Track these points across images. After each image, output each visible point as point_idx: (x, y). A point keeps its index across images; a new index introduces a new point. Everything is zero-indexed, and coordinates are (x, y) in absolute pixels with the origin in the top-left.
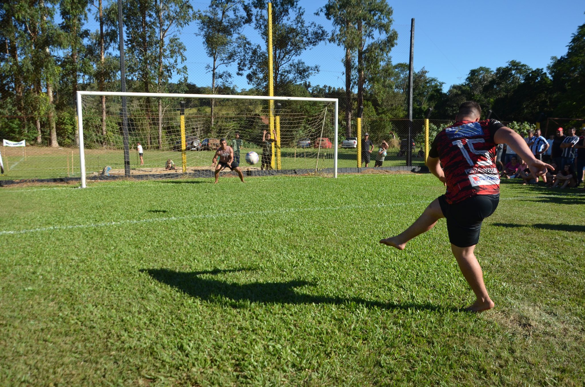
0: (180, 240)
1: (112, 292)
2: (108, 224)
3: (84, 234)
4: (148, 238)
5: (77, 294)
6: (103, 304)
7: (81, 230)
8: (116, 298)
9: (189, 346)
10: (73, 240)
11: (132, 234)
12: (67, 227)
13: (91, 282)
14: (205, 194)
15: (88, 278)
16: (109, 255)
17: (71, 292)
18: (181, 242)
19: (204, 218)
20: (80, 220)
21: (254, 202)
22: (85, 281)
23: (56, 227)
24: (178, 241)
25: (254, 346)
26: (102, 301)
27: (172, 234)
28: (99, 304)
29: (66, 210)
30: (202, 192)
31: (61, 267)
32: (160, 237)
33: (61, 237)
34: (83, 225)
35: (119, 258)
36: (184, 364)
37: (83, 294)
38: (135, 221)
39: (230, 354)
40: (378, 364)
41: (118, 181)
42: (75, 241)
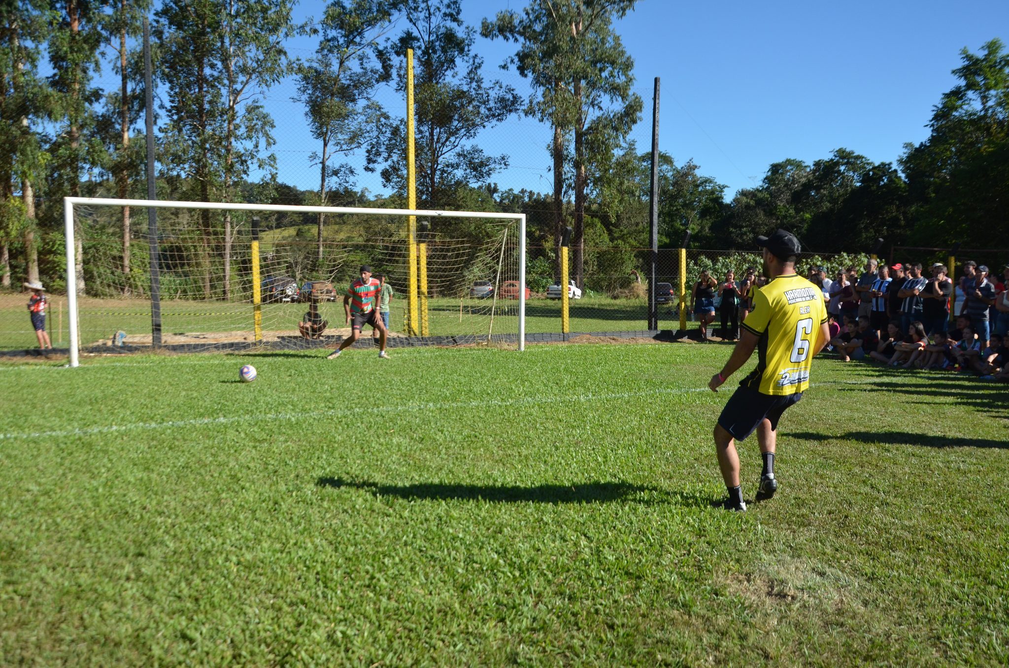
0: (225, 457)
1: (88, 545)
2: (105, 430)
3: (58, 446)
4: (170, 453)
5: (24, 548)
6: (67, 566)
7: (55, 440)
8: (93, 555)
9: (201, 634)
10: (34, 457)
11: (143, 446)
12: (29, 434)
13: (53, 528)
14: (288, 379)
15: (50, 521)
16: (95, 483)
17: (13, 546)
18: (226, 460)
19: (276, 420)
20: (56, 421)
21: (368, 393)
22: (44, 527)
23: (8, 435)
24: (222, 458)
25: (310, 632)
26: (67, 560)
27: (213, 447)
28: (59, 565)
29: (34, 407)
30: (283, 375)
31: (4, 504)
32: (192, 451)
33: (16, 452)
34: (58, 432)
35: (111, 487)
36: (184, 662)
37: (35, 549)
38: (153, 425)
39: (268, 646)
40: (513, 659)
41: (138, 356)
42: (39, 459)
